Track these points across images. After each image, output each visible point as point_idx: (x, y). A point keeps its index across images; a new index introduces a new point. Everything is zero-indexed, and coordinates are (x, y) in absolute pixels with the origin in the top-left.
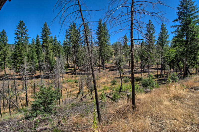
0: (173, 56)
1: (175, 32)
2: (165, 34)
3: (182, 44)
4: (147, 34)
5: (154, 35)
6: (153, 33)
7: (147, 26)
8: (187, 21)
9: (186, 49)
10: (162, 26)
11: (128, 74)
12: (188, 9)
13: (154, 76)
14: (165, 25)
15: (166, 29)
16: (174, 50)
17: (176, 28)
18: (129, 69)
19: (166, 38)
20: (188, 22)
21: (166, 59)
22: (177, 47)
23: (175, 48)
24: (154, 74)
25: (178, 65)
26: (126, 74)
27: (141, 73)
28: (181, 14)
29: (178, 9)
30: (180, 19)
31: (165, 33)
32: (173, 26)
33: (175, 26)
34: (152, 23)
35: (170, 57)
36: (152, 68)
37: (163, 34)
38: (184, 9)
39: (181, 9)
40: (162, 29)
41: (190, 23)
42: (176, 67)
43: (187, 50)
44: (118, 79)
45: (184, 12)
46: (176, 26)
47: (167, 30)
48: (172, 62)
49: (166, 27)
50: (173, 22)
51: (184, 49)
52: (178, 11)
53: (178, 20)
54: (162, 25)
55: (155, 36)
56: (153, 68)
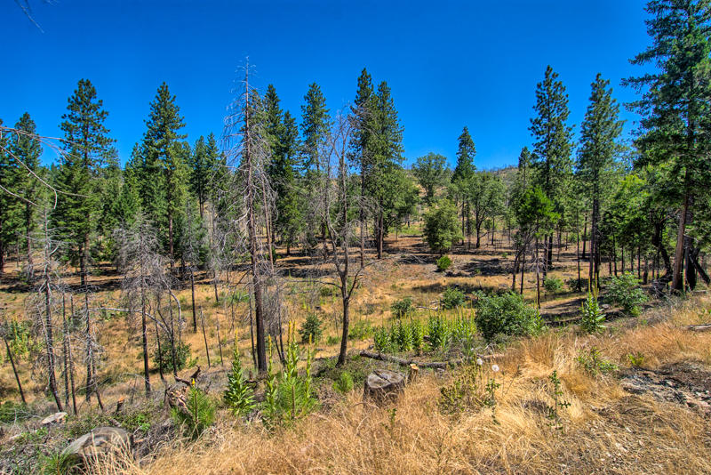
0: (636, 202)
1: (642, 104)
2: (608, 119)
3: (664, 151)
4: (539, 123)
5: (566, 124)
6: (563, 117)
7: (539, 90)
8: (687, 49)
9: (683, 171)
10: (594, 86)
11: (466, 276)
12: (693, 7)
13: (568, 283)
14: (608, 82)
15: (611, 99)
16: (638, 180)
17: (646, 88)
18: (474, 257)
19: (612, 135)
20: (690, 54)
21: (611, 217)
22: (650, 167)
23: (643, 172)
24: (568, 279)
25: (657, 241)
26: (459, 275)
27: (511, 271)
28: (664, 27)
29: (654, 10)
30: (661, 50)
31: (606, 116)
32: (632, 80)
33: (643, 80)
34: (557, 80)
35: (624, 208)
36: (564, 254)
37: (599, 118)
38: (676, 8)
39: (667, 8)
40: (594, 98)
41: (698, 58)
42: (652, 250)
43: (688, 177)
44: (425, 295)
45: (678, 21)
46: (647, 79)
47: (614, 101)
48: (635, 226)
49: (611, 90)
50: (635, 62)
51: (676, 171)
52: (653, 17)
53: (653, 55)
54: (596, 83)
55: (570, 130)
56: (567, 254)
